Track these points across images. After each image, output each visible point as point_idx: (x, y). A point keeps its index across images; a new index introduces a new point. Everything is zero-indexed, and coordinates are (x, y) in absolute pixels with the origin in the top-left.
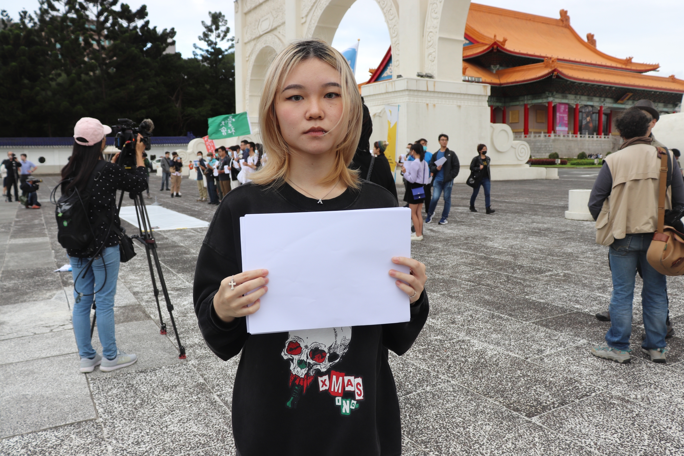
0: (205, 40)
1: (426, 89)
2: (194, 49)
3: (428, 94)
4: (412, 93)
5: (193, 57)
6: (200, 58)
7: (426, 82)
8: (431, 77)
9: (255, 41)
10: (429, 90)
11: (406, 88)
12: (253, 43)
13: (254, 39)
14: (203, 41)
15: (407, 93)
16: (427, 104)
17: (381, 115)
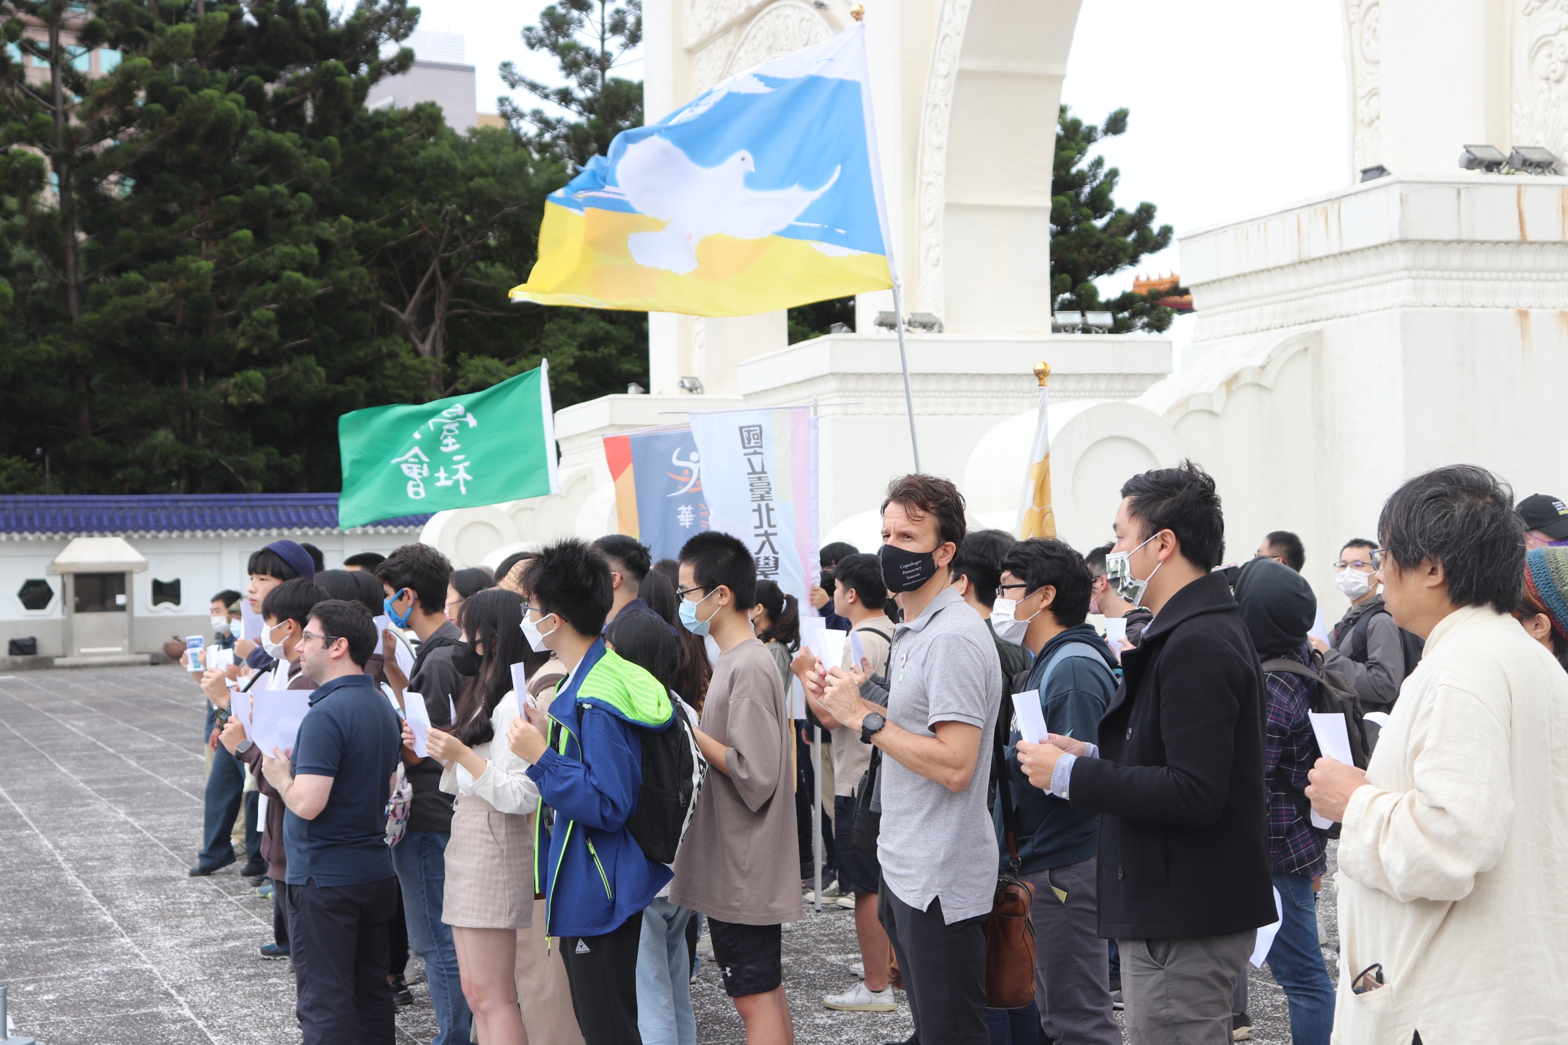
0: (555, 48)
1: (1515, 235)
2: (504, 90)
3: (1527, 259)
4: (1430, 257)
5: (500, 124)
6: (529, 129)
7: (1514, 190)
8: (1543, 166)
9: (731, 37)
10: (1531, 237)
11: (1397, 236)
12: (720, 49)
13: (726, 30)
14: (545, 52)
15: (1402, 258)
16: (1523, 314)
17: (1267, 381)
